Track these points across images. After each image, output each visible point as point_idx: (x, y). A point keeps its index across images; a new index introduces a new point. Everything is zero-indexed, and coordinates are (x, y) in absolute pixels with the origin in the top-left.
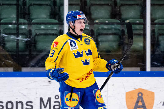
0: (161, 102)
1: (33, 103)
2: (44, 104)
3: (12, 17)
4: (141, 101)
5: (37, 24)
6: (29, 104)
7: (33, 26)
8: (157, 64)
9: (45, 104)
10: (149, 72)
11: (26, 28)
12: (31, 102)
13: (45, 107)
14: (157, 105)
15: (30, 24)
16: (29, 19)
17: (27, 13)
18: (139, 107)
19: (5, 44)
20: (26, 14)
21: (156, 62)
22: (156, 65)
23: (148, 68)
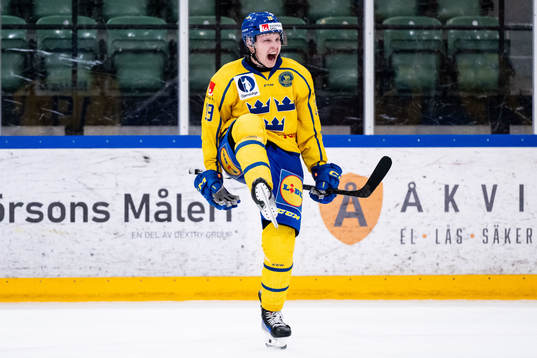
0: (397, 205)
1: (110, 206)
2: (133, 208)
3: (62, 12)
4: (354, 203)
5: (119, 27)
6: (99, 208)
7: (109, 31)
8: (387, 118)
9: (137, 209)
10: (370, 136)
11: (95, 37)
12: (106, 205)
13: (137, 216)
14: (389, 210)
15: (102, 28)
16: (99, 16)
17: (96, 3)
18: (349, 215)
19: (45, 74)
20: (94, 5)
21: (388, 115)
22: (386, 120)
23: (369, 128)
